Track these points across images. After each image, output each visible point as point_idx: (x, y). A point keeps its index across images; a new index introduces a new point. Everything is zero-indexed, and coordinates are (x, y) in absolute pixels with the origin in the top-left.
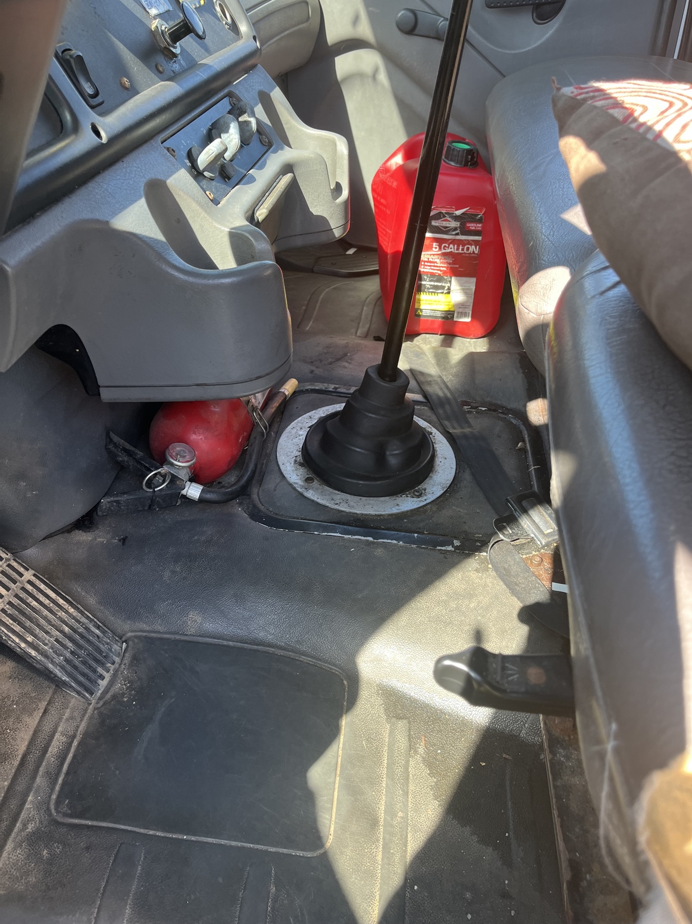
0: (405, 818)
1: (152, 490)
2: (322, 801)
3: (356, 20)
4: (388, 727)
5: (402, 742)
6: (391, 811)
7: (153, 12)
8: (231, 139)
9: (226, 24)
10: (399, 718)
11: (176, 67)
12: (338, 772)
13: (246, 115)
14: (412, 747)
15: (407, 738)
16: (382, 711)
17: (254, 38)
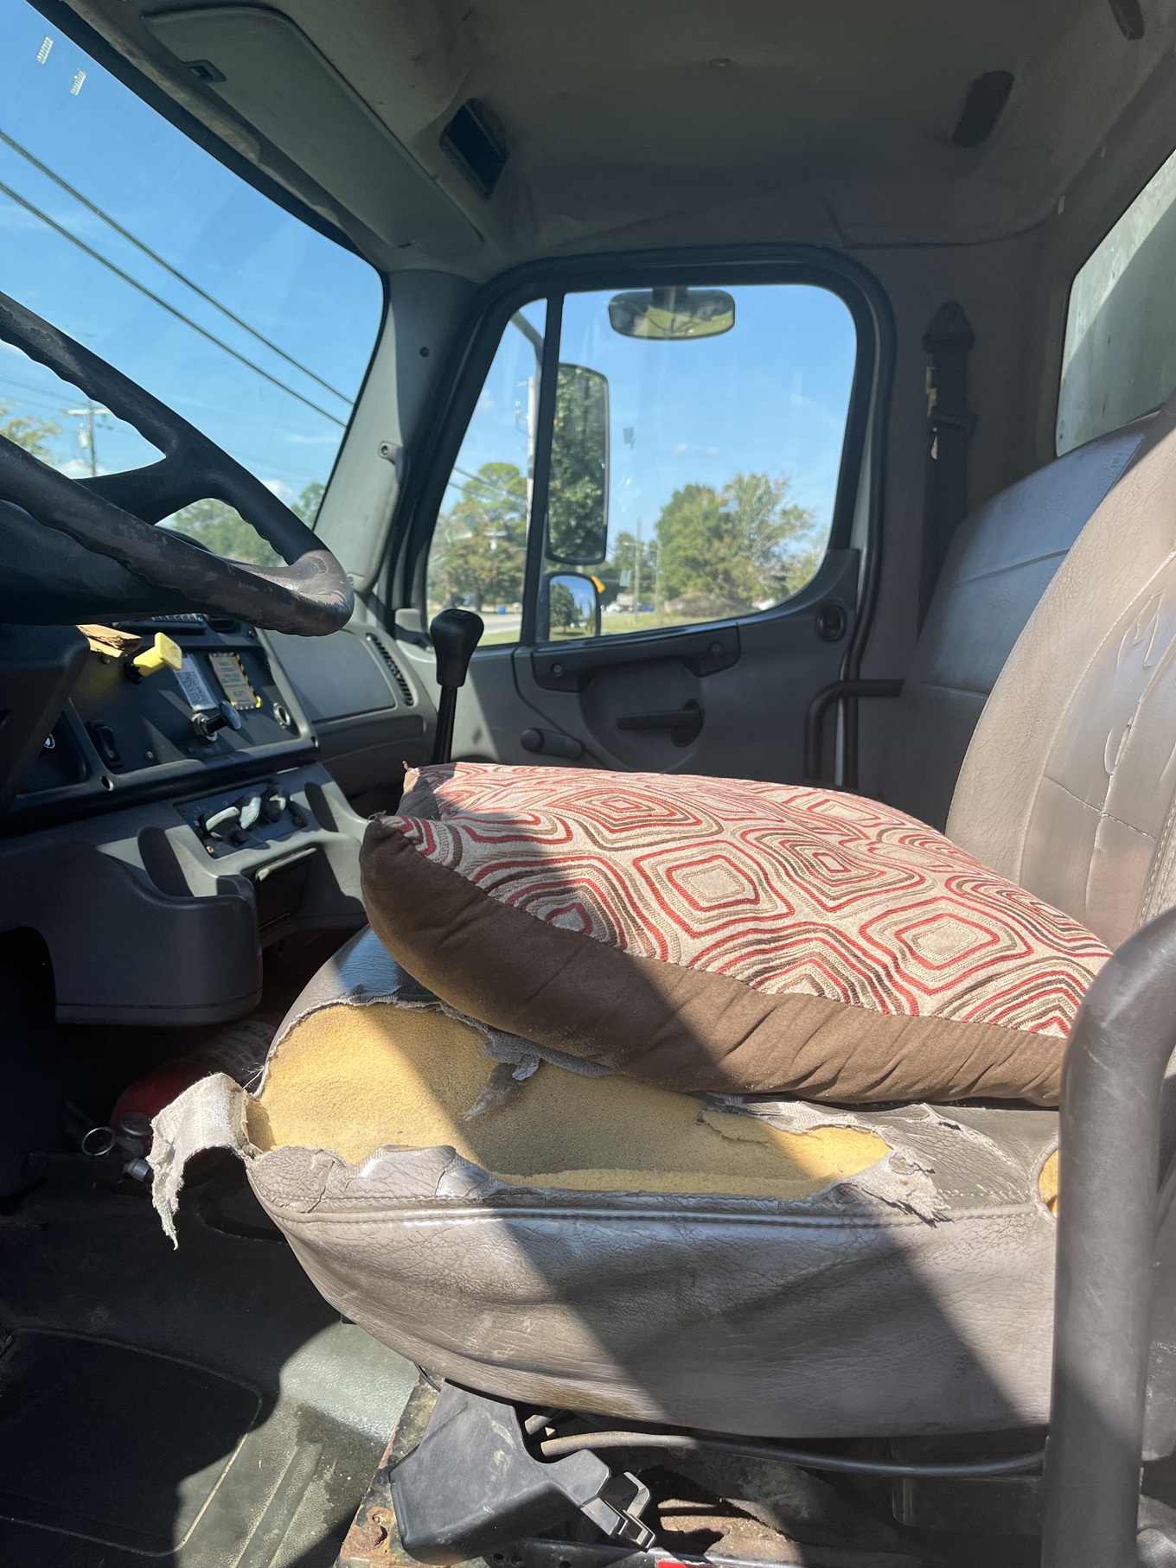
0: (280, 1538)
1: (90, 1154)
2: (187, 1510)
3: (477, 736)
4: (296, 1449)
5: (307, 1465)
6: (265, 1527)
7: (198, 707)
8: (251, 812)
9: (283, 724)
10: (313, 1441)
11: (209, 751)
12: (217, 1487)
13: (276, 796)
14: (318, 1471)
15: (314, 1463)
16: (295, 1433)
17: (313, 739)
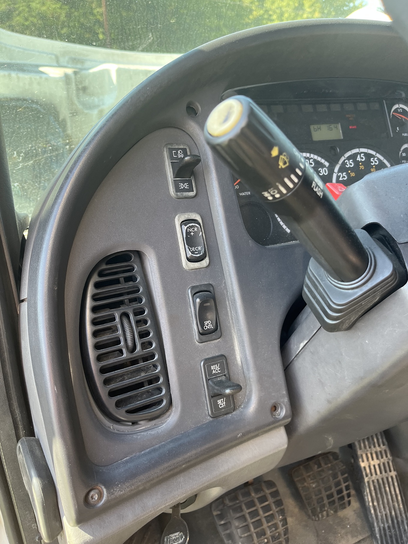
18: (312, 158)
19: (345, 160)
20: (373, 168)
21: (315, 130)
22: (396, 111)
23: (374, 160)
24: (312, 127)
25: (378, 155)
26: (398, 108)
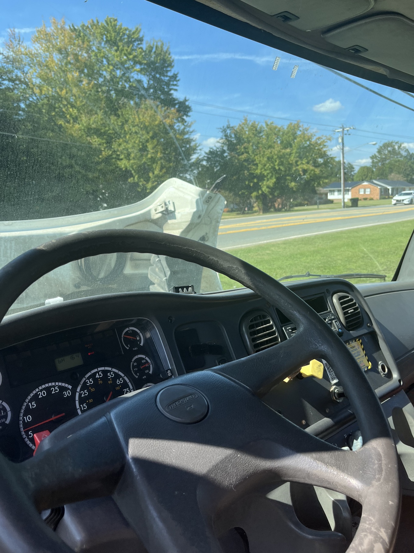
7: (334, 382)
9: (383, 374)
17: (400, 381)
18: (57, 386)
19: (86, 380)
20: (110, 380)
21: (60, 362)
22: (125, 334)
23: (110, 374)
24: (57, 361)
25: (114, 370)
26: (128, 330)
